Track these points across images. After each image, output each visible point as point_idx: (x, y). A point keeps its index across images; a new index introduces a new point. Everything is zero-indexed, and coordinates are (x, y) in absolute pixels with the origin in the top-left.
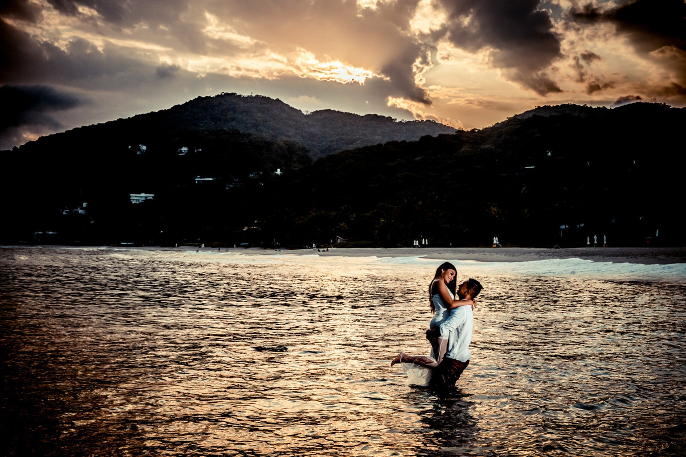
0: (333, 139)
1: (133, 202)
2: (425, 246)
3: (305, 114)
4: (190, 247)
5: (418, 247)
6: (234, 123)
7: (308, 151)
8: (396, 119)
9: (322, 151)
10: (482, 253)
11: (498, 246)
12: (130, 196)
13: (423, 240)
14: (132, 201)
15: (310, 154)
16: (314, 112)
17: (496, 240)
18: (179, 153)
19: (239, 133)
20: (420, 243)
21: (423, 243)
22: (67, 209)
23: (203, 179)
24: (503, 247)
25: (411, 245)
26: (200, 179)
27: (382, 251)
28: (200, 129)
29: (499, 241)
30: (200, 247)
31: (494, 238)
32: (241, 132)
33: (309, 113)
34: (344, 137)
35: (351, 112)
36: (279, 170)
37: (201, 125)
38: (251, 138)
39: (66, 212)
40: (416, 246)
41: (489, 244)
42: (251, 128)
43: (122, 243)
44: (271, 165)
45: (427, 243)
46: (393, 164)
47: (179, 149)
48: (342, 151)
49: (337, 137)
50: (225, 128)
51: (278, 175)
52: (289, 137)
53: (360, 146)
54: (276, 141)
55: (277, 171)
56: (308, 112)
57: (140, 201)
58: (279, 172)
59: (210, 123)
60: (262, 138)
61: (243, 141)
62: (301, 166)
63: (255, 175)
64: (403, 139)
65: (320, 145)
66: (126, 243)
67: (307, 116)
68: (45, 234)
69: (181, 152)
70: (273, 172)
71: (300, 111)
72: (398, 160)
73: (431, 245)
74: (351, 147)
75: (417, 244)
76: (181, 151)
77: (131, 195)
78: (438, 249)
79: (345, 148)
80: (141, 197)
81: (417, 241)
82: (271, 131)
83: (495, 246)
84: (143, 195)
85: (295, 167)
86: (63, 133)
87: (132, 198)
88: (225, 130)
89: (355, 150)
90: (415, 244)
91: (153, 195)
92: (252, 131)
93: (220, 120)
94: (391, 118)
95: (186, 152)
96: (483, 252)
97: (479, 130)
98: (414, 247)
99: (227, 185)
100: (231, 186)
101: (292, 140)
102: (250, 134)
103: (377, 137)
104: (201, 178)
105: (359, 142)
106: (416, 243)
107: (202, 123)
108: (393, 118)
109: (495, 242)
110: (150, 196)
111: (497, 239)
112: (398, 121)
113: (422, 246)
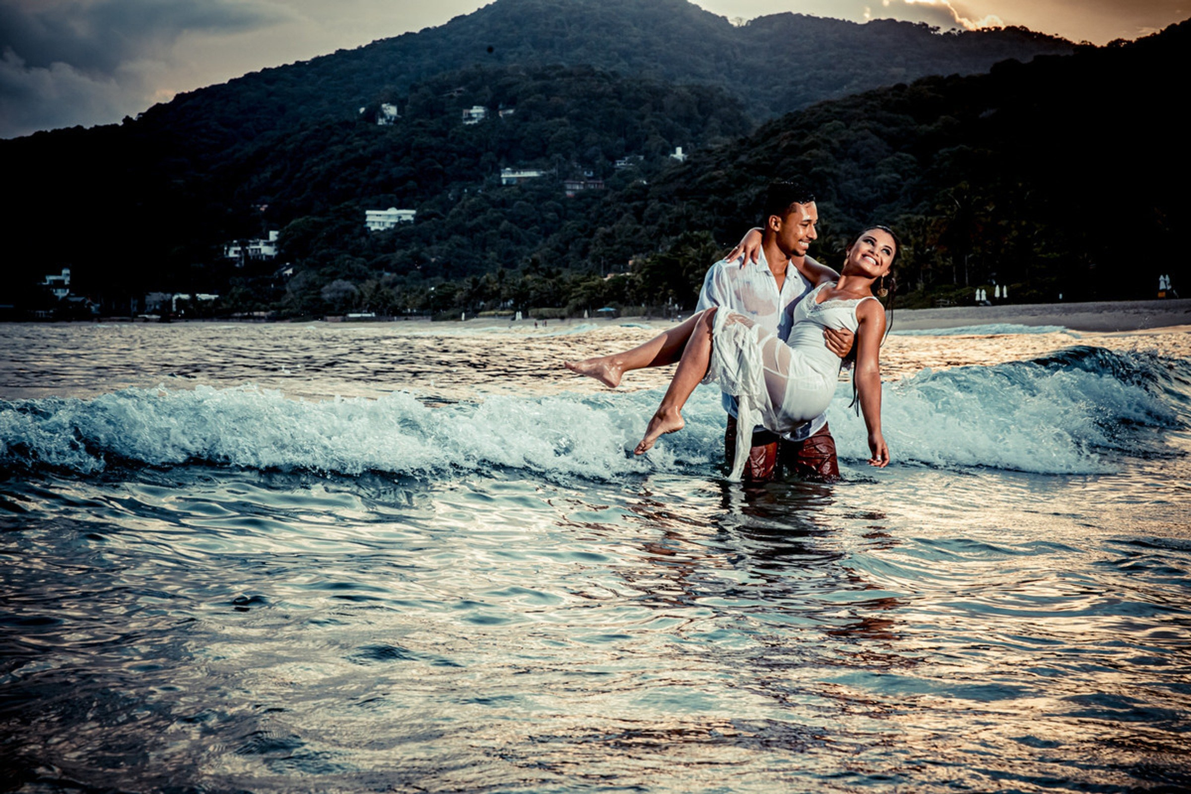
0: (799, 78)
1: (373, 229)
2: (1001, 301)
3: (735, 24)
4: (493, 319)
5: (986, 305)
6: (580, 51)
7: (742, 107)
8: (938, 28)
9: (775, 107)
10: (1132, 311)
11: (1169, 295)
12: (365, 216)
13: (997, 288)
14: (369, 225)
15: (747, 113)
16: (755, 20)
17: (1164, 283)
18: (466, 119)
19: (593, 73)
20: (990, 296)
21: (997, 294)
22: (236, 245)
23: (517, 175)
24: (1181, 297)
25: (970, 301)
26: (511, 176)
27: (904, 315)
28: (511, 66)
29: (1171, 283)
30: (514, 319)
31: (1162, 278)
32: (598, 69)
33: (744, 23)
34: (823, 72)
35: (836, 18)
36: (679, 150)
37: (511, 57)
38: (619, 81)
39: (236, 252)
40: (981, 301)
41: (1149, 292)
42: (618, 61)
43: (351, 315)
44: (664, 140)
45: (1005, 296)
46: (932, 128)
47: (465, 111)
48: (816, 103)
49: (807, 75)
50: (563, 63)
51: (677, 161)
52: (701, 76)
53: (857, 91)
54: (674, 87)
55: (675, 152)
56: (741, 20)
57: (388, 225)
58: (679, 154)
59: (531, 53)
60: (641, 82)
61: (602, 89)
62: (728, 140)
63: (629, 162)
64: (953, 71)
65: (770, 92)
66: (359, 315)
67: (741, 29)
68: (194, 299)
69: (470, 117)
70: (668, 155)
71: (724, 19)
72: (943, 117)
73: (1014, 298)
74: (836, 95)
75: (984, 298)
76: (470, 114)
77: (368, 212)
78: (1030, 306)
79: (823, 96)
80: (389, 216)
81: (984, 292)
82: (660, 66)
83: (1164, 294)
84: (393, 211)
85: (715, 143)
86: (224, 85)
87: (368, 219)
88: (562, 67)
89: (845, 100)
90: (978, 298)
91: (414, 212)
92: (622, 66)
93: (552, 46)
94: (926, 25)
95: (481, 116)
96: (1132, 307)
97: (1129, 42)
98: (977, 304)
99: (569, 187)
100: (577, 187)
101: (709, 82)
102: (615, 74)
103: (895, 70)
104: (513, 172)
105: (855, 82)
106: (981, 295)
107: (511, 53)
108: (930, 26)
109: (1162, 286)
110: (408, 215)
111: (1167, 278)
112: (942, 32)
113: (993, 301)
